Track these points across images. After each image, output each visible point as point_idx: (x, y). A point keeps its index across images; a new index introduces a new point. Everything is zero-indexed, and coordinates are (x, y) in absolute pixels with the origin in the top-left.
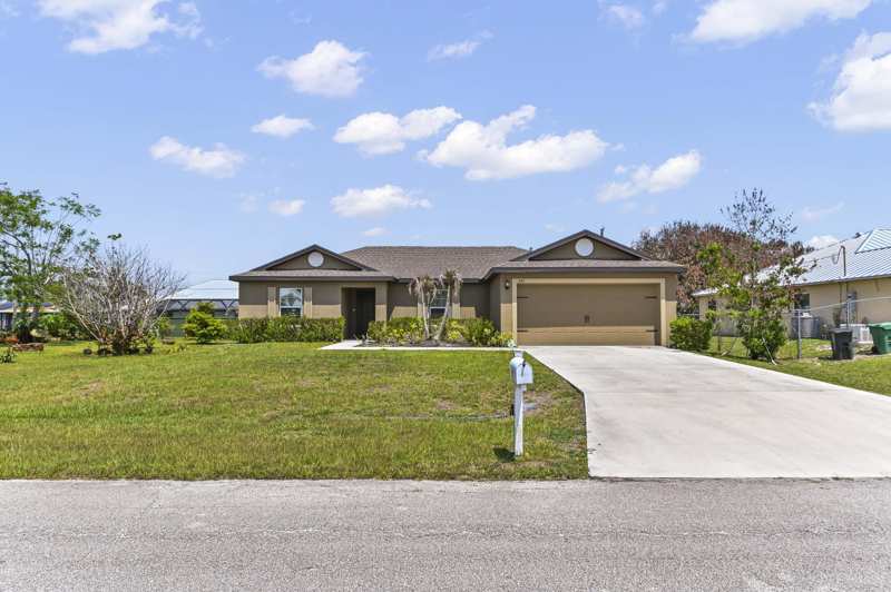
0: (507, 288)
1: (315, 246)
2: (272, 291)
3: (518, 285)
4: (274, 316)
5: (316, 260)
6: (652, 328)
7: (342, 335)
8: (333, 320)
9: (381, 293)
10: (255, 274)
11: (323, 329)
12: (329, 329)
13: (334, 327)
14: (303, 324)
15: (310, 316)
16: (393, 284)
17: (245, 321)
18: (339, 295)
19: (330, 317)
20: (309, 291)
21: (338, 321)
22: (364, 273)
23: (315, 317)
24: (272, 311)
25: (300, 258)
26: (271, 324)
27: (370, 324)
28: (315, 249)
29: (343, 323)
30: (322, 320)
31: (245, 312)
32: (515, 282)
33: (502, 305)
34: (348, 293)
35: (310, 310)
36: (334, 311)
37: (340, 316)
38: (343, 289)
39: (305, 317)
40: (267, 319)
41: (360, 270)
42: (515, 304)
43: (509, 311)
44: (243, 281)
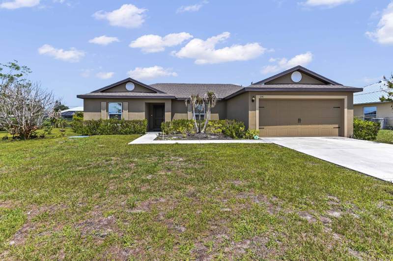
0: (253, 101)
1: (129, 78)
2: (104, 104)
3: (260, 100)
4: (105, 119)
5: (130, 87)
6: (337, 126)
7: (145, 130)
8: (140, 121)
9: (168, 106)
10: (93, 94)
11: (134, 126)
12: (138, 126)
13: (141, 125)
14: (122, 123)
15: (126, 119)
16: (174, 100)
17: (86, 122)
18: (144, 107)
19: (138, 119)
20: (126, 104)
21: (143, 121)
22: (158, 94)
23: (130, 120)
24: (104, 116)
25: (121, 85)
26: (103, 124)
27: (162, 124)
28: (129, 80)
29: (146, 123)
30: (134, 121)
31: (87, 117)
32: (258, 97)
33: (250, 112)
34: (149, 105)
35: (126, 116)
36: (141, 116)
37: (144, 118)
38: (146, 103)
39: (123, 119)
40: (100, 121)
41: (156, 92)
42: (257, 112)
43: (254, 116)
44: (86, 98)
